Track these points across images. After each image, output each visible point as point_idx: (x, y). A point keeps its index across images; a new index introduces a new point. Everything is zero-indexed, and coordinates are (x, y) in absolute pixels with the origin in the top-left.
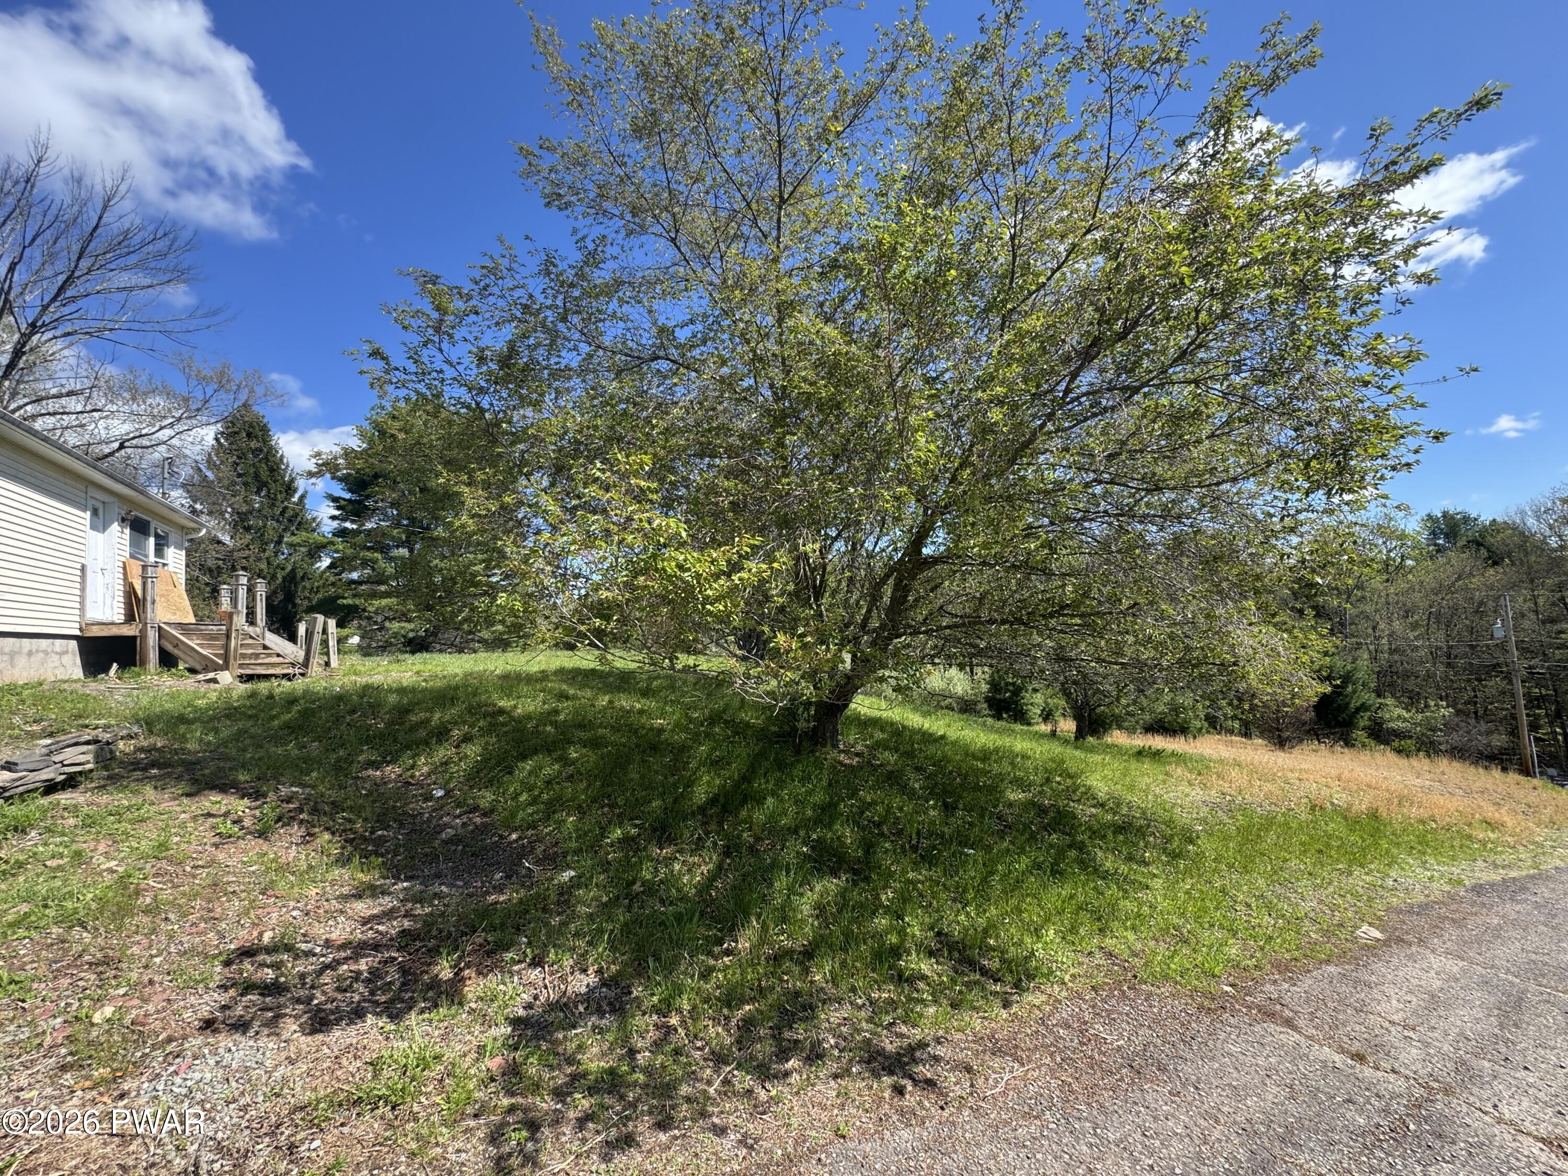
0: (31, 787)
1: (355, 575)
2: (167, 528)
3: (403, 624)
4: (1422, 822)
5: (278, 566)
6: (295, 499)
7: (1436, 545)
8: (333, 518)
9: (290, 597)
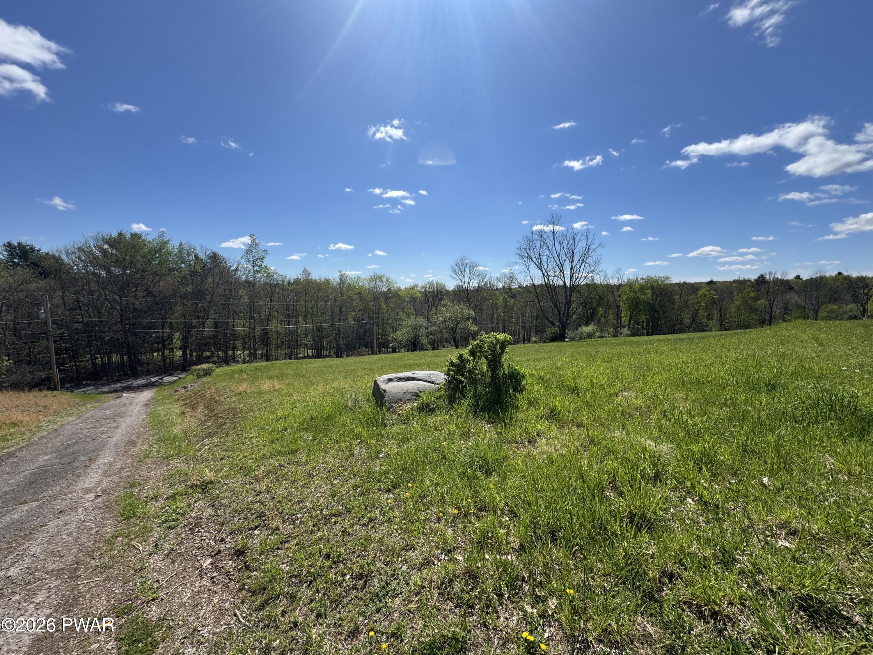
7: (13, 262)
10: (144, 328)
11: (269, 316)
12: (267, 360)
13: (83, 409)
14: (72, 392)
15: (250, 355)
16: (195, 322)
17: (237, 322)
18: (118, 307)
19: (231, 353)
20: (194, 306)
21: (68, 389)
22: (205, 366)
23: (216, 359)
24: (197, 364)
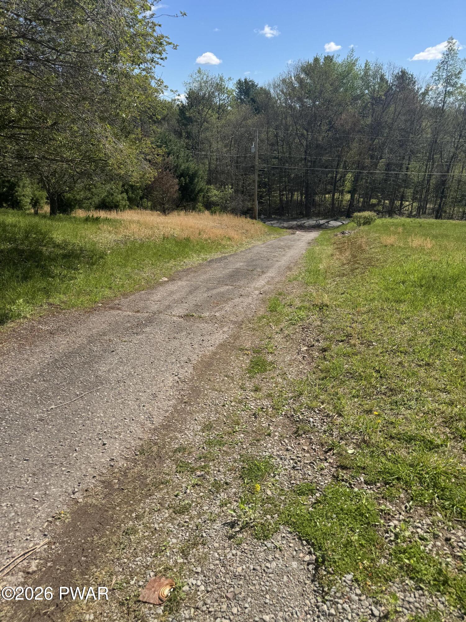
4: (206, 240)
7: (240, 99)
10: (321, 167)
11: (452, 157)
12: (437, 218)
13: (268, 238)
14: (265, 222)
15: (419, 208)
16: (367, 162)
17: (413, 164)
18: (305, 143)
19: (398, 203)
20: (370, 142)
21: (262, 220)
22: (366, 214)
23: (380, 208)
24: (359, 211)
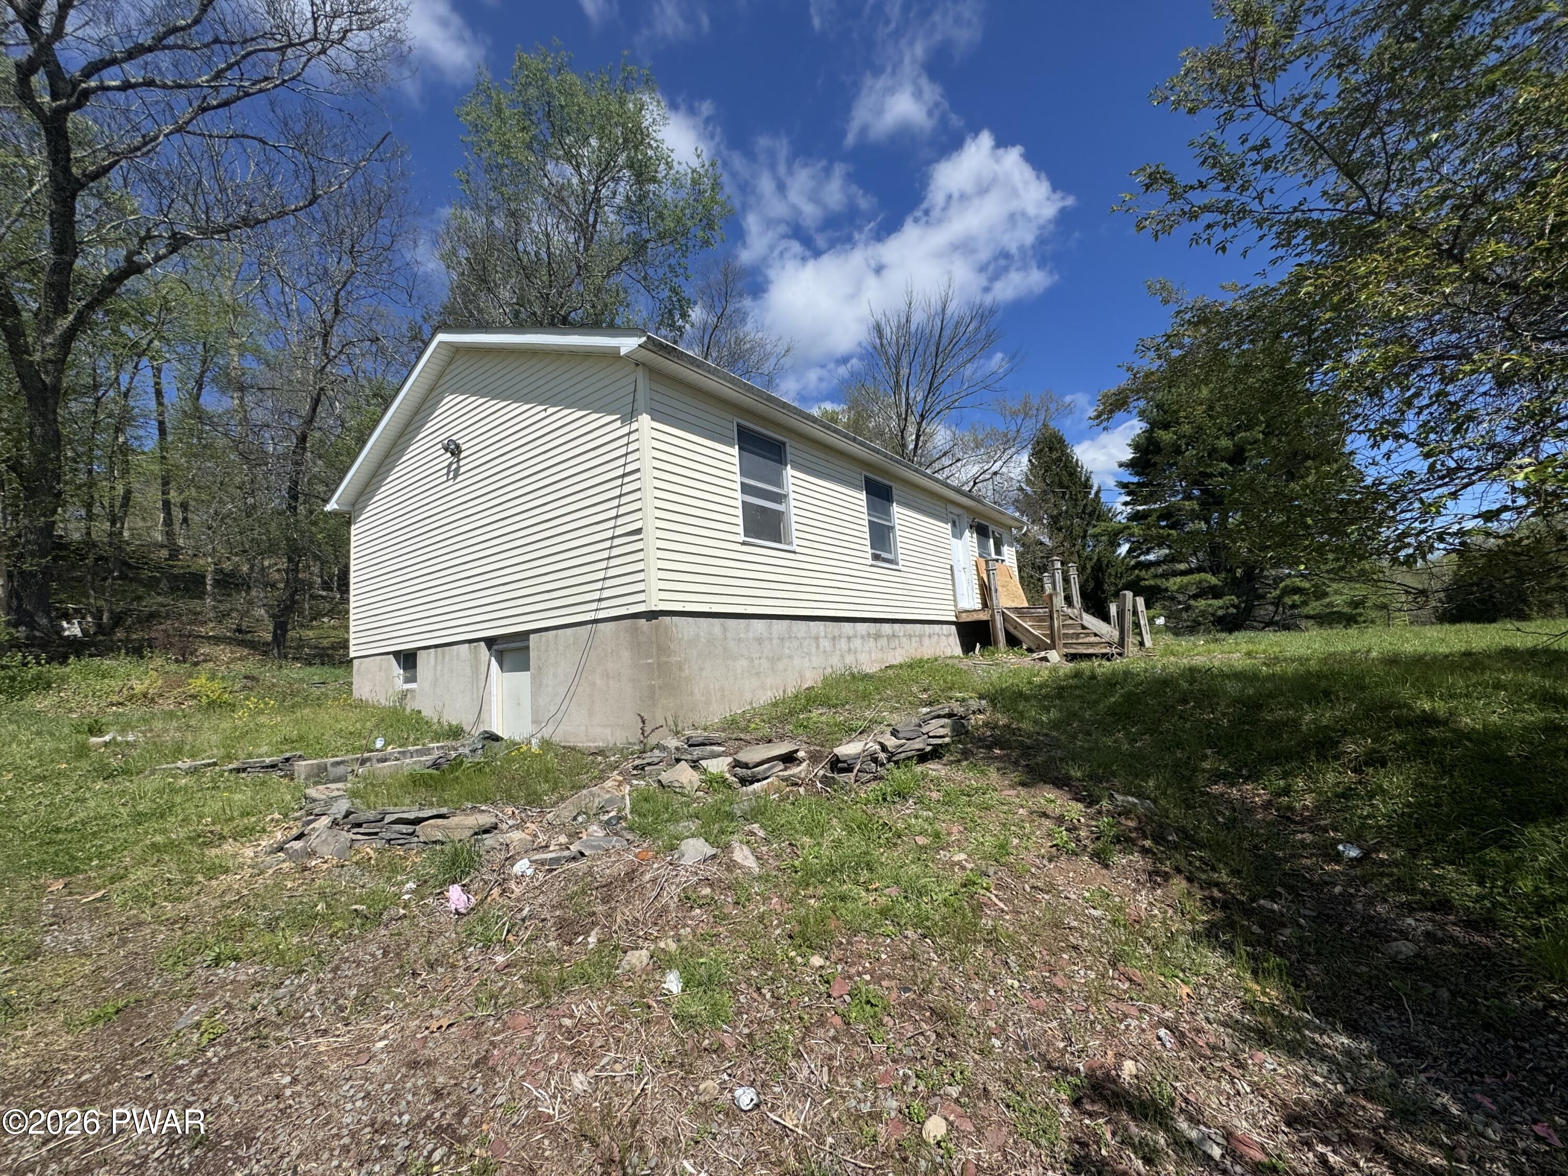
0: (910, 754)
1: (1151, 557)
2: (1000, 530)
3: (1210, 602)
5: (1087, 557)
6: (1092, 496)
8: (1126, 504)
9: (1099, 584)
